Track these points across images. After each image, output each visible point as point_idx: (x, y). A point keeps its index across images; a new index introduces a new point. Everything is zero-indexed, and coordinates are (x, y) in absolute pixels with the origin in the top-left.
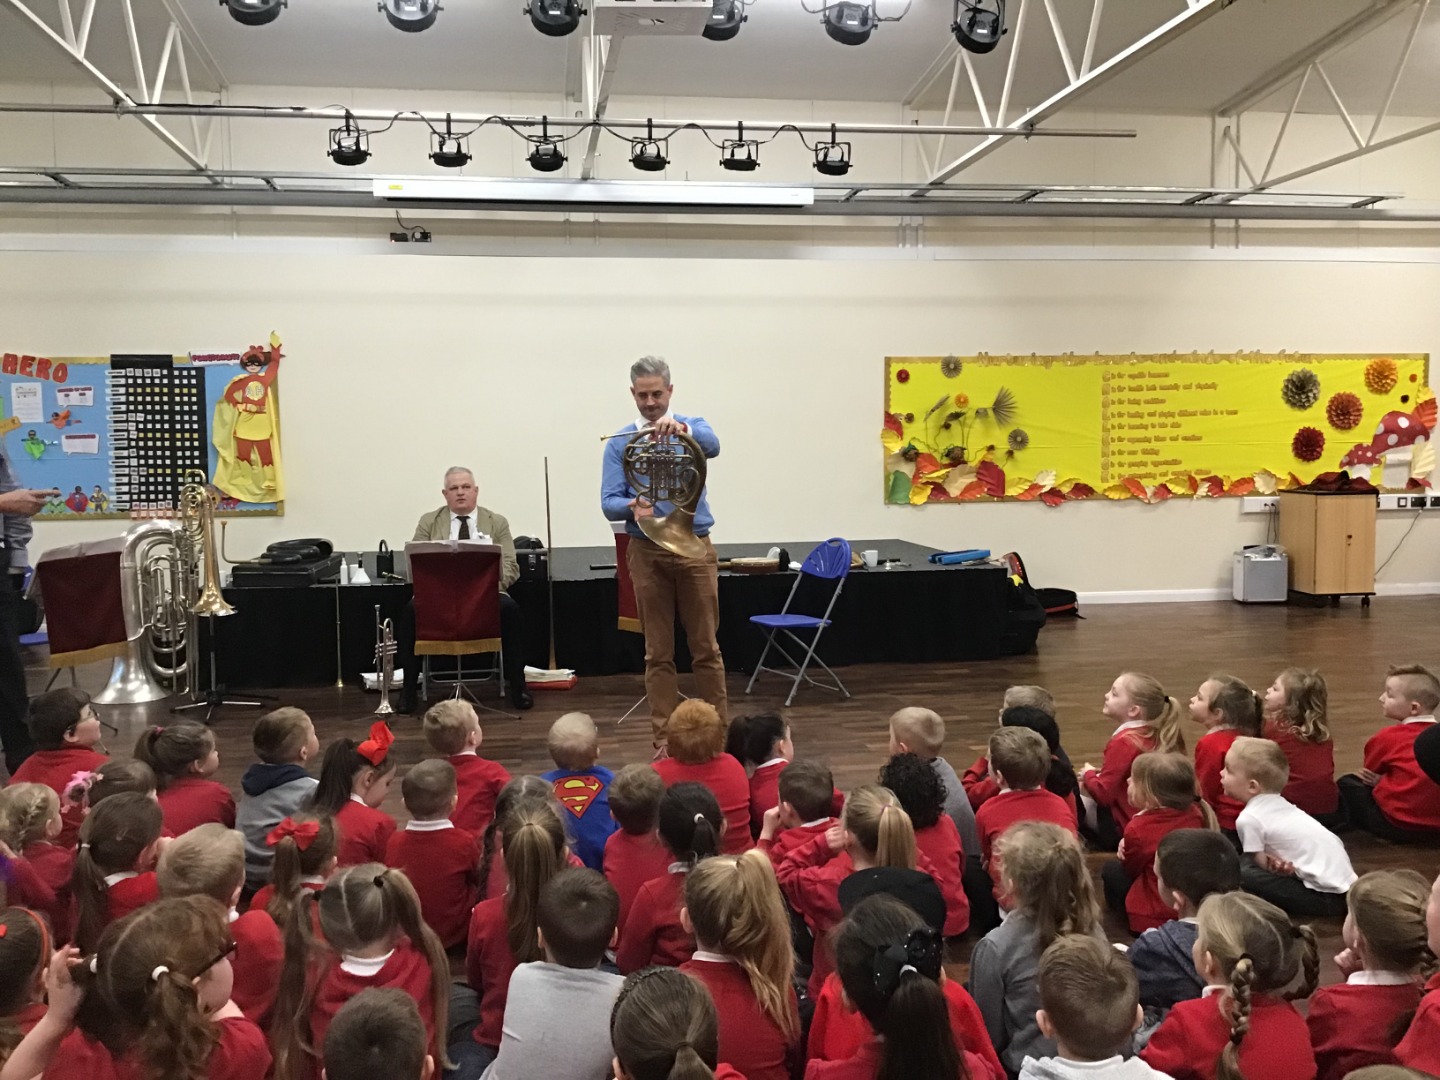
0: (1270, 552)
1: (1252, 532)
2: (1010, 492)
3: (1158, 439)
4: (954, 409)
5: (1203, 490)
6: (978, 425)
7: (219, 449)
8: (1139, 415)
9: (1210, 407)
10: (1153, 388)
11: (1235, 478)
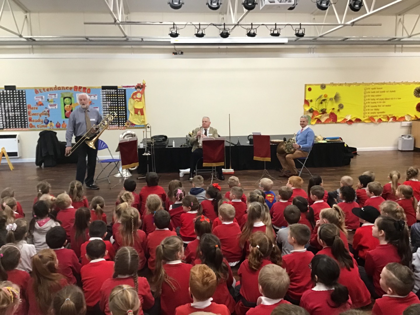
0: (409, 137)
1: (404, 131)
2: (338, 121)
3: (379, 106)
4: (324, 98)
5: (391, 120)
6: (330, 103)
7: (130, 111)
8: (374, 100)
9: (393, 97)
10: (378, 92)
11: (400, 117)
